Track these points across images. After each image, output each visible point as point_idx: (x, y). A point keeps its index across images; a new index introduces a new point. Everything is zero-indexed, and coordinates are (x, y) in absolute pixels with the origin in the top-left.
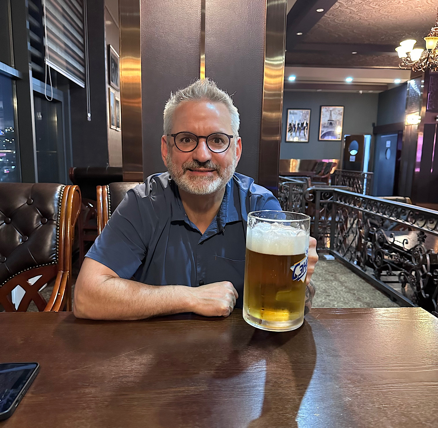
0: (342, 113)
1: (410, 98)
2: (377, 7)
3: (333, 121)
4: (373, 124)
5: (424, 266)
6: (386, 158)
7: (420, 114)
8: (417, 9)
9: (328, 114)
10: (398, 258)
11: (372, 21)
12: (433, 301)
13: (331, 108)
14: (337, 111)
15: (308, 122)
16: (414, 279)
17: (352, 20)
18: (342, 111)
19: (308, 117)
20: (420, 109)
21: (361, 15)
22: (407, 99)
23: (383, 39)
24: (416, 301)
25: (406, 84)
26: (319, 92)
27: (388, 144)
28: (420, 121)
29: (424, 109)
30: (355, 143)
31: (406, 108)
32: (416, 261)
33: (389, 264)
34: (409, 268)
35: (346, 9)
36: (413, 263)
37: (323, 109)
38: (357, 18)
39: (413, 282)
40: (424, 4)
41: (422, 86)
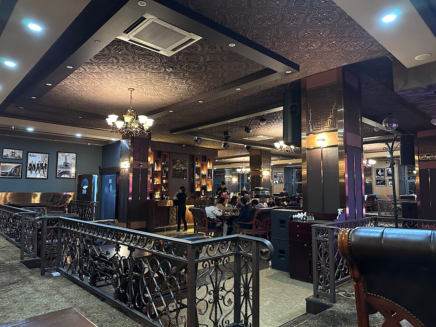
0: (75, 158)
1: (123, 151)
2: (92, 90)
3: (68, 163)
4: (99, 167)
5: (120, 269)
6: (109, 191)
7: (129, 161)
8: (119, 96)
9: (64, 158)
10: (104, 266)
11: (90, 98)
12: (127, 294)
13: (66, 154)
14: (71, 156)
15: (47, 163)
16: (114, 280)
17: (76, 96)
18: (75, 156)
19: (47, 159)
20: (130, 158)
21: (82, 93)
22: (121, 151)
23: (100, 111)
24: (117, 297)
25: (119, 141)
26: (55, 141)
27: (110, 181)
28: (129, 166)
29: (132, 158)
30: (86, 180)
31: (121, 157)
32: (115, 266)
33: (98, 271)
34: (112, 273)
35: (70, 88)
36: (113, 268)
37: (60, 155)
38: (79, 94)
39: (114, 283)
40: (123, 95)
41: (130, 144)
